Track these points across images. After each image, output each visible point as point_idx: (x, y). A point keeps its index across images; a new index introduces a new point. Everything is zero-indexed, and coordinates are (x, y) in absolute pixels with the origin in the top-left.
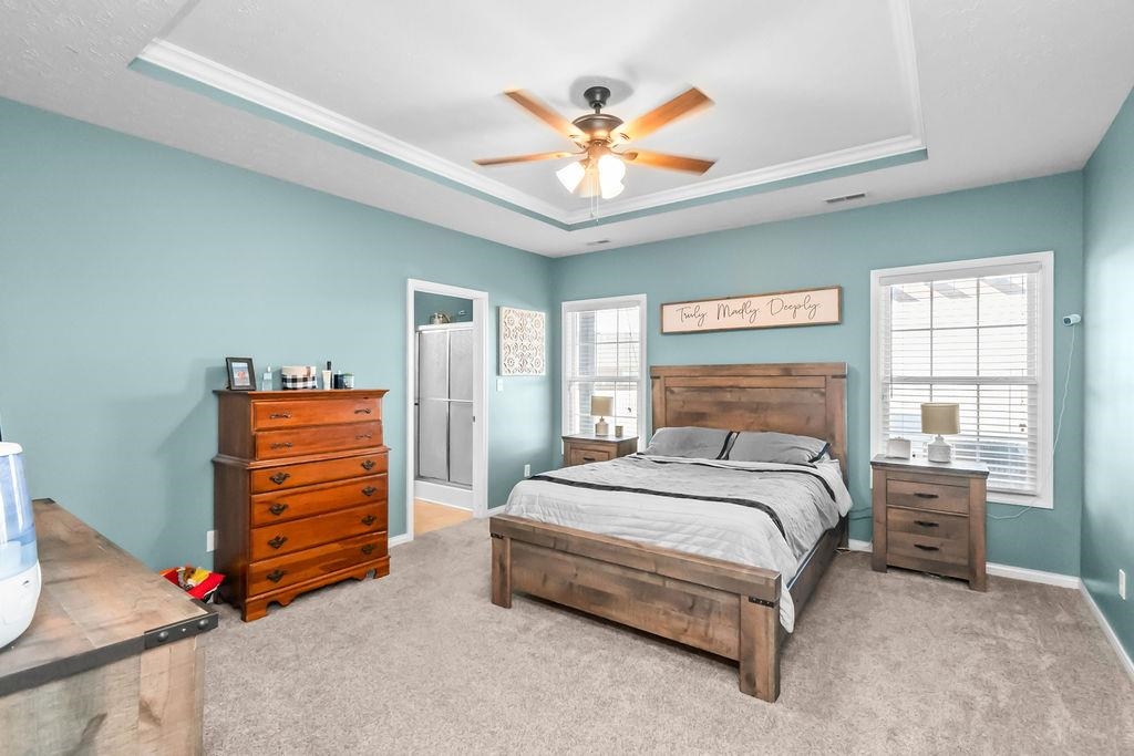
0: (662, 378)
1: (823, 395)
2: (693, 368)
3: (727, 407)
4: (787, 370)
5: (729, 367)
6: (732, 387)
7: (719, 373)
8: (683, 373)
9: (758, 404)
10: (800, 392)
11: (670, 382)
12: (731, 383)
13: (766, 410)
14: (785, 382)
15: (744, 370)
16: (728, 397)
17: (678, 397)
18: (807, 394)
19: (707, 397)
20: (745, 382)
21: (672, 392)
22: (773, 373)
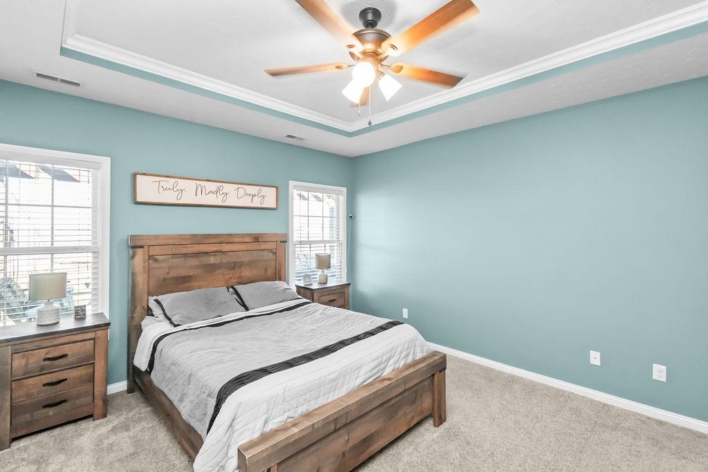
0: (146, 248)
1: (275, 253)
2: (182, 237)
3: (211, 268)
4: (257, 238)
5: (217, 236)
6: (216, 252)
7: (207, 241)
8: (171, 242)
9: (235, 263)
10: (262, 253)
11: (153, 251)
12: (216, 249)
13: (241, 267)
14: (255, 246)
15: (228, 239)
16: (212, 260)
17: (164, 265)
18: (266, 253)
19: (194, 262)
20: (226, 248)
21: (156, 260)
22: (247, 240)
